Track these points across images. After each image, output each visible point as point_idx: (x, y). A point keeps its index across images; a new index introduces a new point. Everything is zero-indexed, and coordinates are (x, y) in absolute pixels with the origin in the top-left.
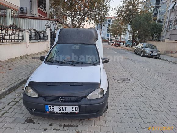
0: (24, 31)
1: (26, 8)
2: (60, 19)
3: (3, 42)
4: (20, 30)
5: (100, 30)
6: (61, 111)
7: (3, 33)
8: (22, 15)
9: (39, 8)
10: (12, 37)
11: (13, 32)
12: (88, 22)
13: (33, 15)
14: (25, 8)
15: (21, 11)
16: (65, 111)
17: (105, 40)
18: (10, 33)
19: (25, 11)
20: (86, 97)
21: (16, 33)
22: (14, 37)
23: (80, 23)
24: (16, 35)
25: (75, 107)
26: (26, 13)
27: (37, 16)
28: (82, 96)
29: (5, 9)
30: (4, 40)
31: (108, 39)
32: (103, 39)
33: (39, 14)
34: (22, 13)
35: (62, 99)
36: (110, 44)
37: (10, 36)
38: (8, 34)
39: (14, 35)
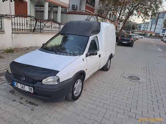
0: (61, 24)
1: (77, 5)
2: (103, 14)
3: (41, 32)
4: (58, 23)
5: (155, 25)
6: (22, 89)
7: (42, 25)
8: (73, 11)
9: (87, 5)
10: (49, 29)
11: (51, 24)
12: (137, 16)
13: (81, 11)
14: (75, 6)
15: (73, 8)
16: (24, 89)
17: (160, 36)
18: (48, 25)
19: (75, 8)
20: (41, 81)
21: (53, 26)
22: (52, 29)
23: (128, 17)
24: (54, 27)
25: (30, 87)
26: (76, 10)
27: (84, 11)
28: (38, 80)
29: (57, 7)
30: (42, 31)
31: (164, 35)
32: (157, 35)
33: (86, 10)
34: (74, 10)
35: (23, 79)
36: (163, 41)
37: (47, 27)
38: (46, 26)
39: (52, 27)
